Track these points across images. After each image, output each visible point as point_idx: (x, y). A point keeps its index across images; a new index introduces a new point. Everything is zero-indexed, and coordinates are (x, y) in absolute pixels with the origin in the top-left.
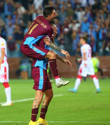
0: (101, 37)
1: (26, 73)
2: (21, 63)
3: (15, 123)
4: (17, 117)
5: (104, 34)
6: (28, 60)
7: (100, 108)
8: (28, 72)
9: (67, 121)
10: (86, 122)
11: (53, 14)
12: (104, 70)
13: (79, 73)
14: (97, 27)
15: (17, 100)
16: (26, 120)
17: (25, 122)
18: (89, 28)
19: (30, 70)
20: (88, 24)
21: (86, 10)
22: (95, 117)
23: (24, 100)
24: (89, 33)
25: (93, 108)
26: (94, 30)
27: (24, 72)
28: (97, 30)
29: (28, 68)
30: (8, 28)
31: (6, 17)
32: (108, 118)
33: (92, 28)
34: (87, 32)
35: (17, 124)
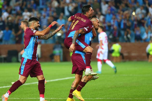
0: (122, 26)
1: (58, 57)
2: (54, 48)
3: (49, 99)
4: (50, 95)
5: (125, 24)
6: (60, 46)
7: (121, 87)
8: (60, 56)
9: (93, 97)
10: (109, 98)
11: (90, 11)
12: (125, 54)
13: (97, 57)
14: (119, 18)
15: (51, 80)
16: (58, 96)
17: (57, 99)
18: (112, 19)
19: (62, 54)
20: (111, 15)
21: (110, 4)
22: (118, 95)
23: (57, 80)
24: (112, 23)
25: (115, 86)
26: (116, 20)
27: (57, 56)
28: (119, 21)
29: (60, 53)
30: (43, 19)
31: (42, 9)
32: (128, 95)
33: (114, 19)
34: (110, 22)
35: (51, 100)
